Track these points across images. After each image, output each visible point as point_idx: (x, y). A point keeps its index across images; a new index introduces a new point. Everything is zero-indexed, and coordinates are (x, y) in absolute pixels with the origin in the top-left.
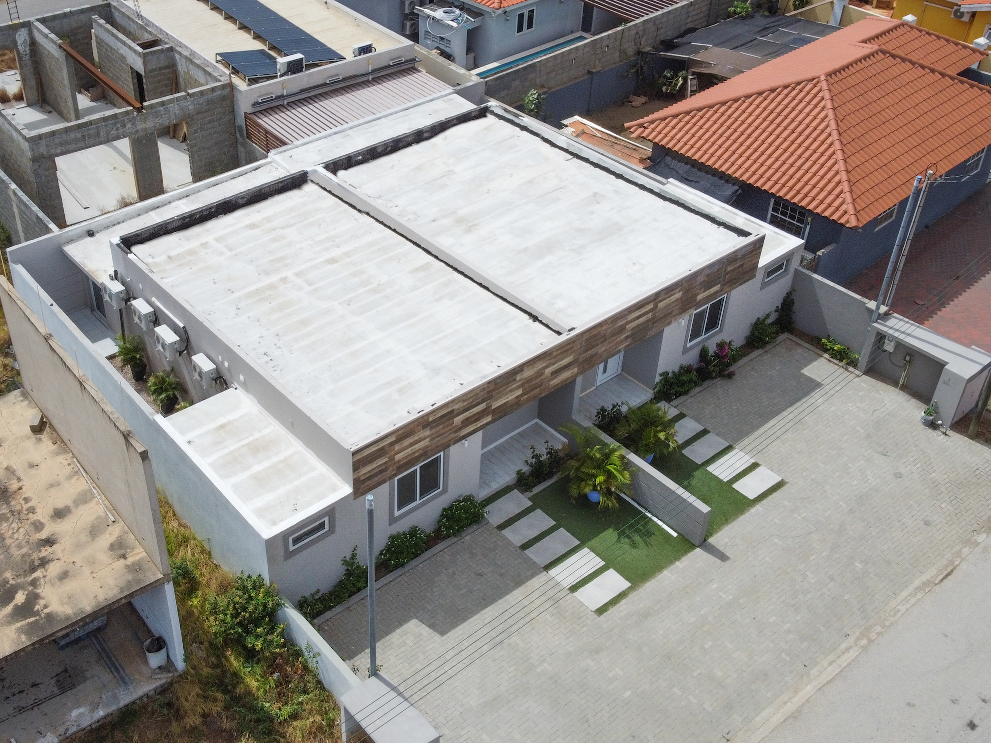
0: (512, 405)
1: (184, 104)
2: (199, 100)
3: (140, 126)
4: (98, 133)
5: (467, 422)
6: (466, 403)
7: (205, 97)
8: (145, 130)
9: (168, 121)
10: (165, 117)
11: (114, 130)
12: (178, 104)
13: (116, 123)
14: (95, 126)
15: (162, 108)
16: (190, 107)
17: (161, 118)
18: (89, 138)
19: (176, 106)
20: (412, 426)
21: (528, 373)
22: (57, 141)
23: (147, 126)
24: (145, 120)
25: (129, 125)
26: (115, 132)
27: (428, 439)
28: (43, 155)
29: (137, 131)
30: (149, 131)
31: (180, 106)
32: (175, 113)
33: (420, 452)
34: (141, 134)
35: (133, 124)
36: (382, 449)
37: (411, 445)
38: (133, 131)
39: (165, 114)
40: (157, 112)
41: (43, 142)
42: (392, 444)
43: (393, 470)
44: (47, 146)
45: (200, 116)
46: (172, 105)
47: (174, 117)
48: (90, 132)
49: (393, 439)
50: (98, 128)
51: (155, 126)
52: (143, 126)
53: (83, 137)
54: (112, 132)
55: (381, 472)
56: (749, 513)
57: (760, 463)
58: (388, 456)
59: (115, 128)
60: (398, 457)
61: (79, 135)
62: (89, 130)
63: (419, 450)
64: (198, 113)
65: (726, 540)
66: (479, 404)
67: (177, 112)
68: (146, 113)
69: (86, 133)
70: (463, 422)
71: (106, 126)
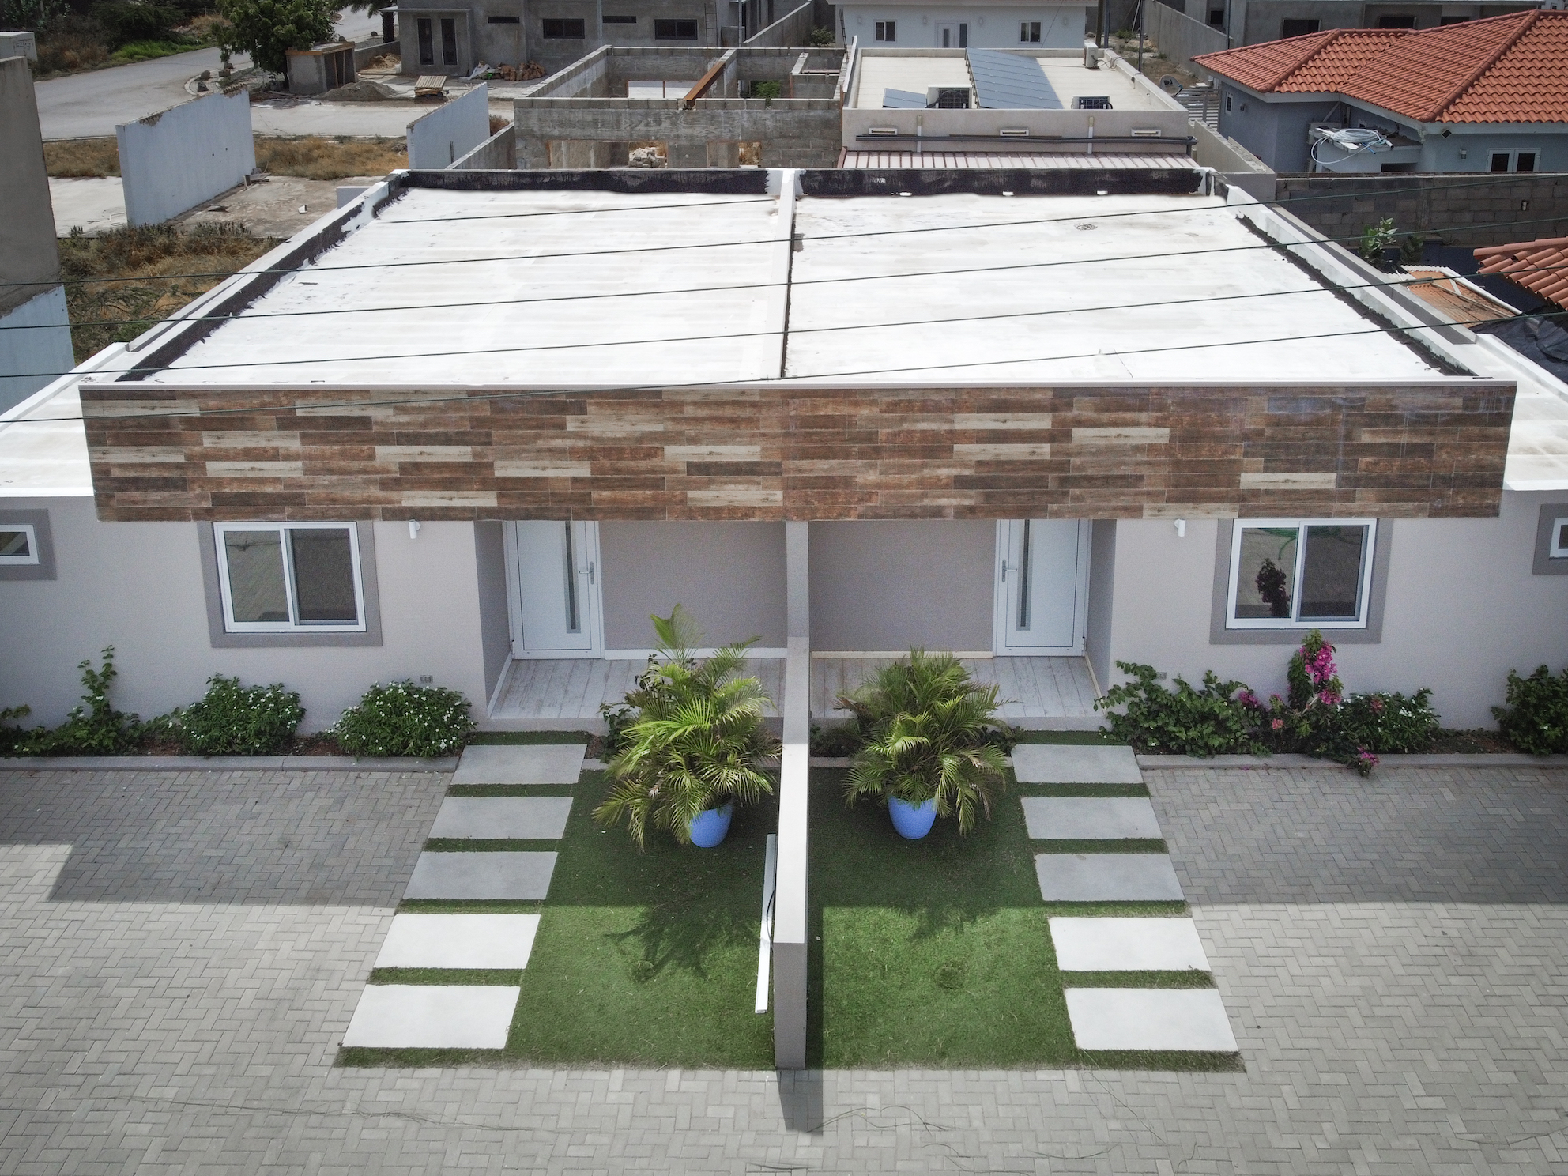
0: (561, 498)
1: (759, 114)
2: (785, 115)
3: (683, 131)
4: (618, 122)
5: (413, 475)
6: (404, 419)
7: (796, 114)
8: (690, 138)
9: (730, 134)
10: (725, 128)
11: (642, 124)
12: (748, 113)
13: (647, 115)
14: (614, 110)
15: (721, 112)
16: (769, 123)
17: (719, 127)
18: (603, 126)
19: (745, 115)
20: (248, 404)
21: (604, 426)
22: (555, 116)
23: (695, 133)
24: (693, 123)
25: (666, 124)
26: (645, 129)
27: (299, 464)
28: (532, 131)
29: (678, 137)
30: (697, 142)
31: (751, 117)
32: (742, 125)
33: (279, 488)
34: (684, 142)
35: (674, 124)
36: (164, 422)
37: (249, 454)
38: (672, 134)
39: (725, 123)
40: (713, 117)
41: (535, 112)
42: (190, 422)
43: (202, 497)
44: (540, 119)
45: (783, 141)
46: (739, 111)
47: (739, 131)
48: (606, 117)
49: (192, 409)
50: (619, 115)
51: (706, 137)
52: (689, 131)
53: (595, 122)
54: (640, 127)
55: (167, 484)
56: (1029, 1075)
57: (1218, 980)
58: (186, 450)
59: (645, 122)
60: (214, 468)
61: (589, 118)
62: (605, 113)
63: (277, 480)
64: (782, 136)
65: (873, 1100)
66: (447, 440)
67: (746, 125)
68: (696, 113)
69: (599, 118)
70: (404, 467)
71: (630, 114)
